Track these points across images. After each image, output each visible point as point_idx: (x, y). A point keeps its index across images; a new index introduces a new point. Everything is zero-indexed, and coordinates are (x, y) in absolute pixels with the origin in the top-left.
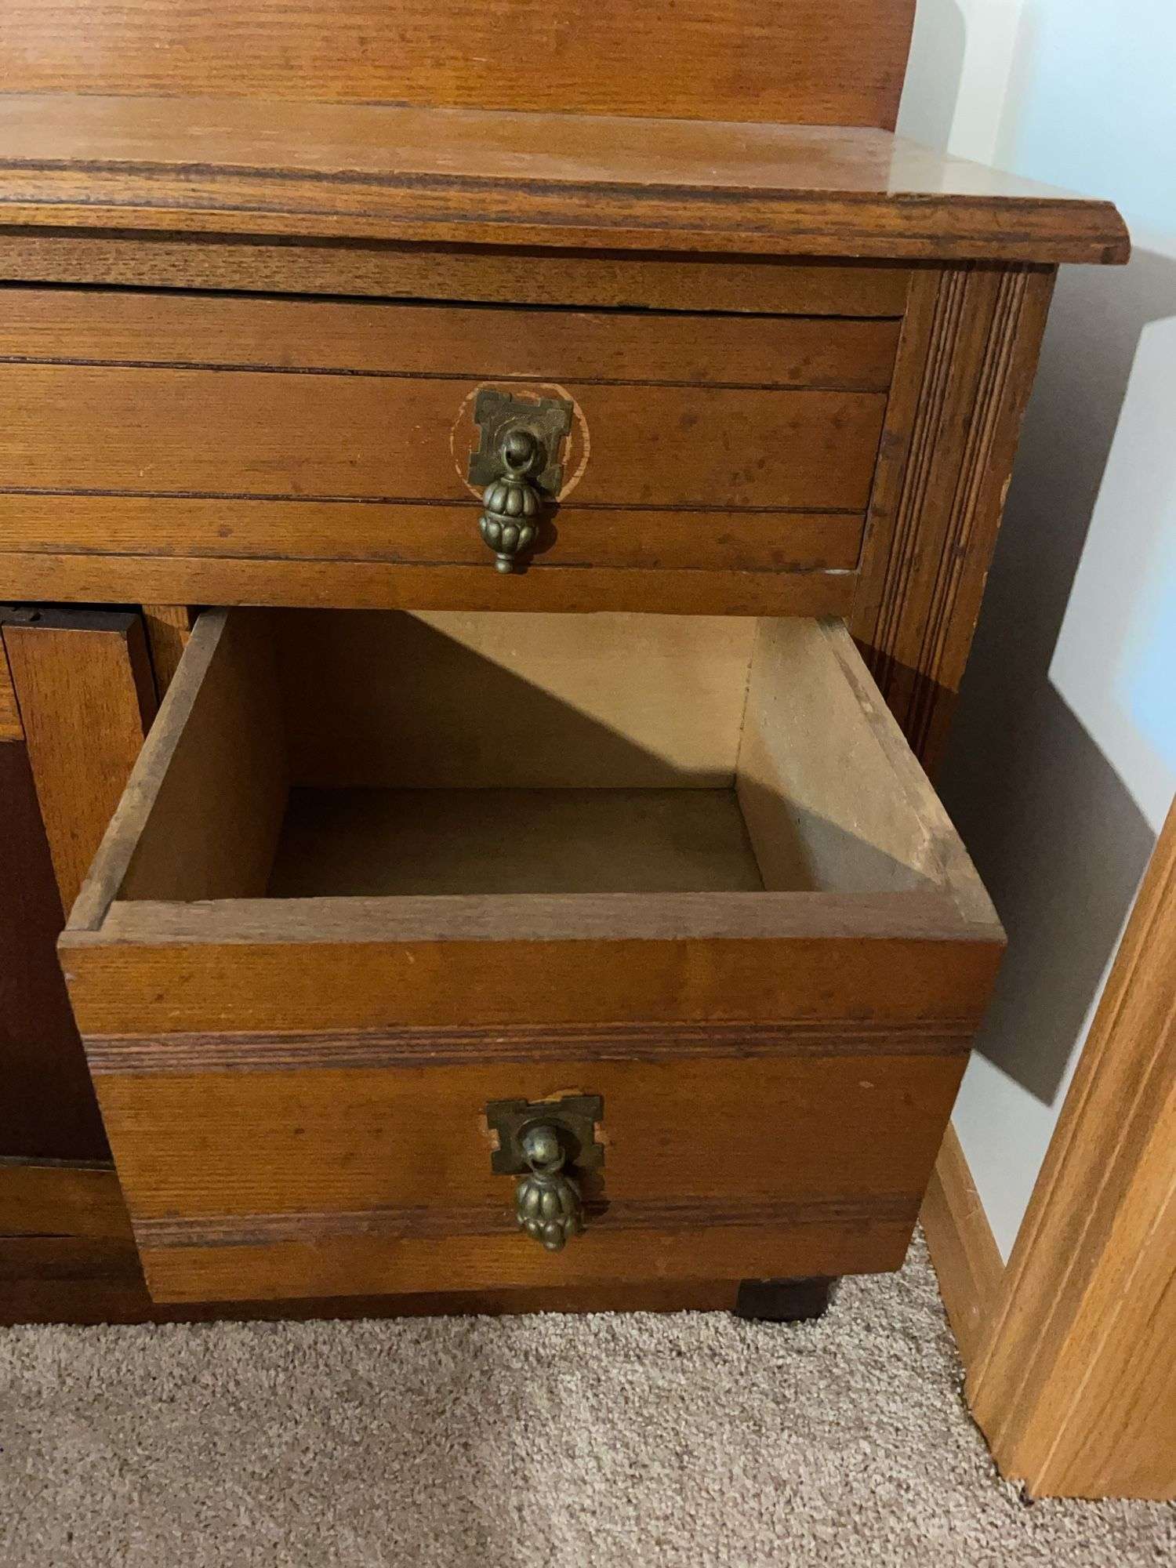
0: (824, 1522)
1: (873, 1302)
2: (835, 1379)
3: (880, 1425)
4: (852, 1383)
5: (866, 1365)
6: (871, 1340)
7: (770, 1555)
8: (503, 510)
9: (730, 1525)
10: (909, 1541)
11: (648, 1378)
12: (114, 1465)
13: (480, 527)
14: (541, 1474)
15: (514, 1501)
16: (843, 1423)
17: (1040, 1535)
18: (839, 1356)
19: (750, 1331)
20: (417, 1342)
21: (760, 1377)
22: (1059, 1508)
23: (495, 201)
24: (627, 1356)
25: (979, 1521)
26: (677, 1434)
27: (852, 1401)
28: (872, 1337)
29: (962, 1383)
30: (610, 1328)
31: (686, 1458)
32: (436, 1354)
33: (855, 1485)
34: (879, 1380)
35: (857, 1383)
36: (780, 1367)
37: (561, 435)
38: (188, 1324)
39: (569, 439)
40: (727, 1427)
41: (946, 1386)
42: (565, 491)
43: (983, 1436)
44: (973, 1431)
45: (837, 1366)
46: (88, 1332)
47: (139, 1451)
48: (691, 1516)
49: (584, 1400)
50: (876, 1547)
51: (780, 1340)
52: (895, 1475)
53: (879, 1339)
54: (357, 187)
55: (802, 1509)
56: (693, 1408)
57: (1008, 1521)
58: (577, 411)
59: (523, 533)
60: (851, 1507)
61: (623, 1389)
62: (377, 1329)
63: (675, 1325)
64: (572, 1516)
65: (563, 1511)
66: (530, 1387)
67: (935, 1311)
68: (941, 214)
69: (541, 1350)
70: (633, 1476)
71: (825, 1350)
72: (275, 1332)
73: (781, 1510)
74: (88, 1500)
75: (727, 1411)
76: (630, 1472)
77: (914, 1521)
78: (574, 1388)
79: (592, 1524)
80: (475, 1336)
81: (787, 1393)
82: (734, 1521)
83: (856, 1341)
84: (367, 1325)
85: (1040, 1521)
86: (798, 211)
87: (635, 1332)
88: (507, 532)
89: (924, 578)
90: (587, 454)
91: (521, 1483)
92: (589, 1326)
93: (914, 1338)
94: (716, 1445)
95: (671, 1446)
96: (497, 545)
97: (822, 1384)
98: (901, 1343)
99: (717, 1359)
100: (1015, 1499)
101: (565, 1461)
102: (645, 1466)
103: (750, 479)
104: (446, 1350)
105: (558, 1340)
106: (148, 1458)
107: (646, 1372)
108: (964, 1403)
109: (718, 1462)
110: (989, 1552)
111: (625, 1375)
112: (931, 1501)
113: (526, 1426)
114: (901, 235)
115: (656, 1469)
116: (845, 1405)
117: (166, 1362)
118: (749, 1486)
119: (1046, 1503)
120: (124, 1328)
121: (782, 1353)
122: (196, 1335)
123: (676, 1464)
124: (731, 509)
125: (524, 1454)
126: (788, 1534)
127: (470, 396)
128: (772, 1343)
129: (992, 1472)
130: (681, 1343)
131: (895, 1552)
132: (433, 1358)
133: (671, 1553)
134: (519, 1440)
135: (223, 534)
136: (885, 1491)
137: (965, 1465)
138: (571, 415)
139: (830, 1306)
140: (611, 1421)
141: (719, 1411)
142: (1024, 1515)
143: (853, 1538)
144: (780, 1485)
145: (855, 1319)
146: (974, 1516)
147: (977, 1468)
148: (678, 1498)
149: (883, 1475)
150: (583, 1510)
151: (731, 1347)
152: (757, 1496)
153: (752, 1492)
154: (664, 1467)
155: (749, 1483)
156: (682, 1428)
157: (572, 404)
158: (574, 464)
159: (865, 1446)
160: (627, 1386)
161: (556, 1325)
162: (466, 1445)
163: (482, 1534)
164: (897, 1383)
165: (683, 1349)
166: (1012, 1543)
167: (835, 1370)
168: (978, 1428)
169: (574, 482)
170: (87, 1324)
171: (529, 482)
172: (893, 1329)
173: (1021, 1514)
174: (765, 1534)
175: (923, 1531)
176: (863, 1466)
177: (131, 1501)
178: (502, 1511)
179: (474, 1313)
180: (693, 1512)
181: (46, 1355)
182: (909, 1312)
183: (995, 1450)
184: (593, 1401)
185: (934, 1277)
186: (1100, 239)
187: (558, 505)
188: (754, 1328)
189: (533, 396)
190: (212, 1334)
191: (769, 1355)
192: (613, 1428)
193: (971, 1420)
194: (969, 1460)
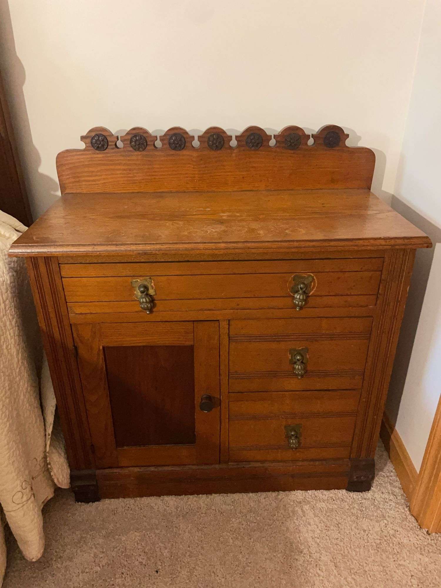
0: (377, 539)
1: (383, 487)
2: (375, 506)
3: (389, 516)
4: (380, 506)
5: (383, 502)
6: (383, 496)
7: (364, 547)
8: (300, 298)
9: (353, 541)
10: (399, 544)
11: (327, 506)
12: (196, 529)
13: (294, 302)
14: (303, 529)
15: (298, 536)
16: (379, 516)
17: (433, 542)
18: (376, 500)
19: (352, 494)
20: (265, 498)
21: (356, 506)
22: (437, 535)
23: (302, 244)
24: (320, 501)
25: (417, 538)
26: (336, 519)
27: (381, 511)
28: (384, 495)
29: (409, 506)
30: (314, 494)
31: (339, 525)
32: (270, 501)
33: (384, 531)
34: (387, 505)
35: (381, 506)
36: (360, 503)
37: (311, 282)
38: (205, 495)
39: (313, 283)
40: (349, 517)
41: (405, 507)
42: (311, 293)
43: (416, 519)
44: (413, 518)
45: (375, 502)
46: (180, 497)
47: (201, 526)
48: (343, 539)
49: (311, 512)
50: (391, 545)
51: (360, 496)
52: (393, 528)
53: (386, 496)
54: (277, 243)
55: (371, 536)
56: (339, 513)
57: (424, 538)
58: (315, 278)
59: (303, 303)
60: (383, 536)
61: (320, 509)
62: (254, 495)
63: (331, 493)
64: (313, 539)
65: (311, 538)
66: (296, 509)
67: (400, 488)
68: (393, 241)
69: (297, 500)
70: (326, 529)
71: (372, 499)
72: (228, 496)
73: (365, 537)
74: (191, 538)
75: (348, 514)
76: (326, 528)
77: (400, 539)
78: (308, 509)
79: (318, 541)
80: (279, 497)
81: (363, 509)
82: (354, 539)
83: (380, 496)
84: (251, 494)
85: (432, 538)
86: (363, 242)
87: (321, 495)
88: (300, 303)
89: (391, 307)
90: (316, 286)
91: (298, 531)
92: (308, 494)
93: (395, 495)
94: (347, 522)
95: (335, 522)
96: (298, 305)
97: (372, 507)
98: (392, 496)
99: (344, 501)
100: (426, 533)
101: (309, 526)
102: (329, 527)
103: (352, 289)
104: (273, 500)
105: (301, 497)
106: (203, 527)
107: (326, 505)
108: (410, 511)
109: (348, 526)
110: (420, 546)
111: (320, 505)
112: (404, 534)
113: (297, 518)
114: (385, 245)
115: (332, 528)
116: (379, 512)
117: (202, 505)
118: (357, 531)
119: (434, 534)
120: (189, 496)
121: (360, 499)
122: (208, 498)
123: (337, 526)
124: (347, 295)
125: (298, 524)
126: (368, 542)
127: (292, 276)
128: (357, 497)
129: (419, 527)
130: (334, 498)
131: (396, 546)
132: (270, 502)
133: (339, 547)
134: (296, 521)
135: (238, 305)
136: (392, 532)
137: (412, 525)
138: (313, 279)
139: (372, 488)
140: (319, 516)
141: (346, 514)
142: (428, 537)
143: (385, 543)
144: (365, 531)
145: (379, 491)
146: (415, 537)
147: (415, 526)
148: (339, 534)
149: (391, 528)
150: (315, 537)
151: (347, 498)
152: (359, 533)
153: (358, 533)
154: (334, 527)
155: (356, 531)
156: (337, 518)
157: (313, 277)
158: (313, 288)
159: (386, 522)
160: (321, 508)
161: (300, 494)
162: (283, 523)
163: (291, 544)
164: (392, 506)
165: (334, 499)
166: (426, 543)
167: (375, 504)
168: (414, 517)
169: (313, 291)
170: (180, 495)
171: (304, 292)
172: (389, 493)
173: (427, 537)
174: (362, 542)
175: (402, 541)
176: (385, 526)
177: (202, 537)
178: (296, 538)
179: (278, 491)
180: (343, 538)
181: (172, 503)
182: (394, 489)
183: (419, 521)
184: (313, 512)
185: (399, 480)
186: (426, 243)
187: (309, 296)
188: (352, 493)
189: (306, 276)
190: (212, 497)
191: (357, 500)
192: (319, 518)
193: (412, 515)
194: (413, 524)
